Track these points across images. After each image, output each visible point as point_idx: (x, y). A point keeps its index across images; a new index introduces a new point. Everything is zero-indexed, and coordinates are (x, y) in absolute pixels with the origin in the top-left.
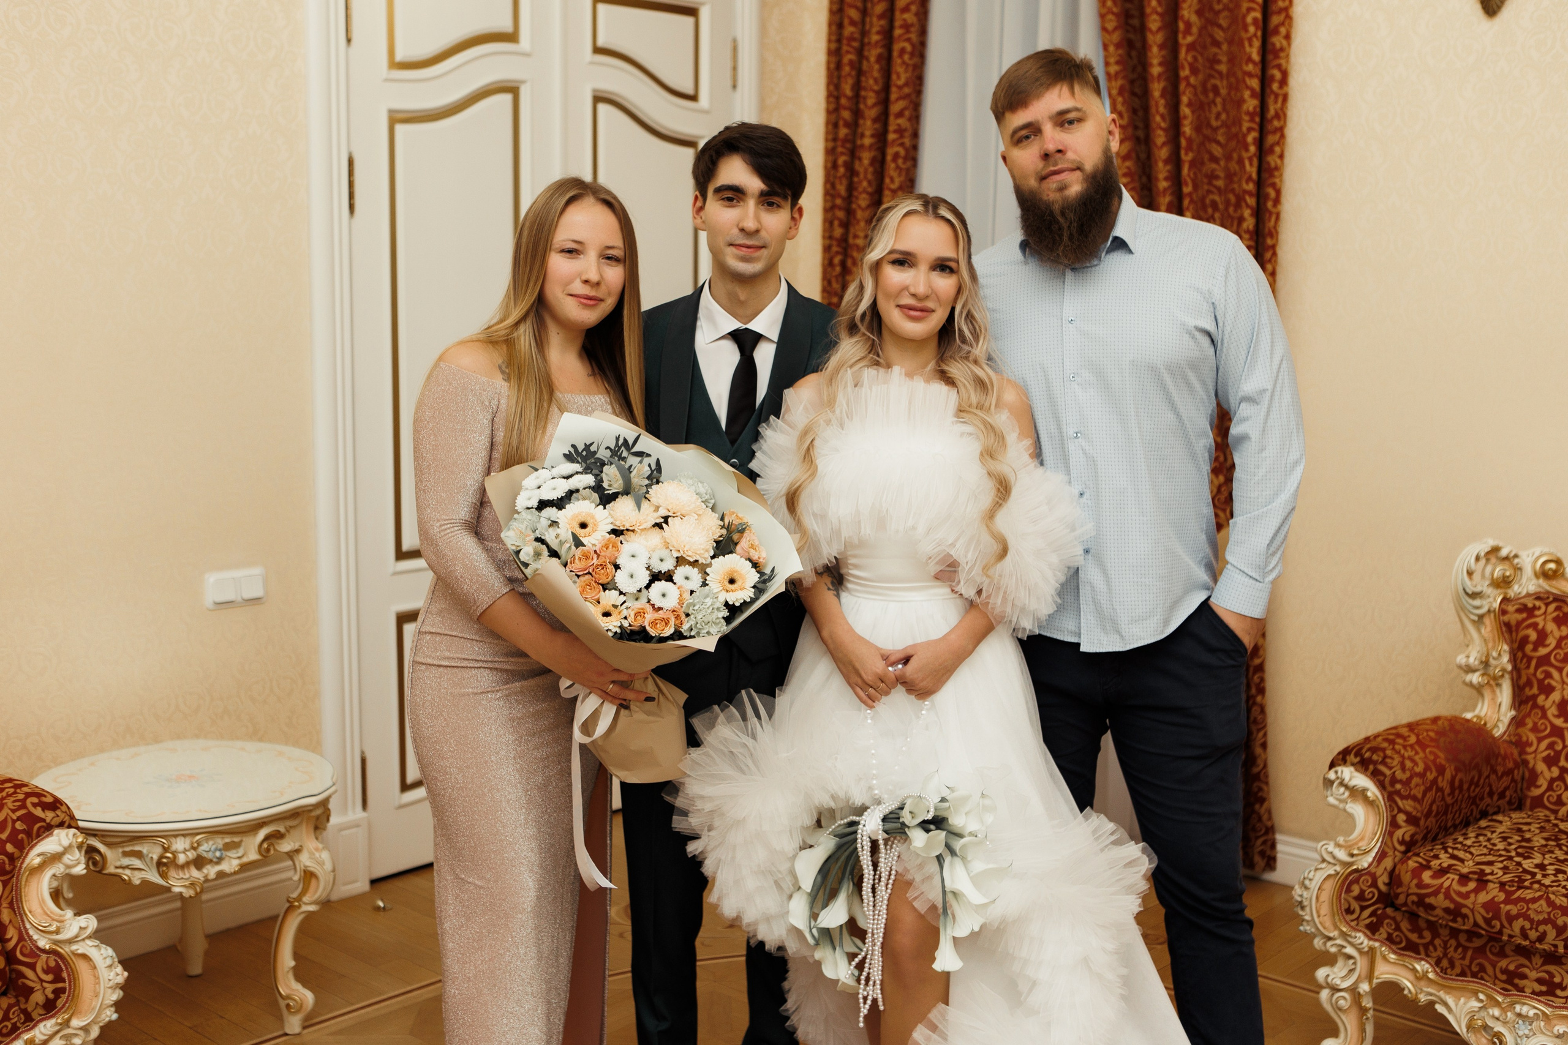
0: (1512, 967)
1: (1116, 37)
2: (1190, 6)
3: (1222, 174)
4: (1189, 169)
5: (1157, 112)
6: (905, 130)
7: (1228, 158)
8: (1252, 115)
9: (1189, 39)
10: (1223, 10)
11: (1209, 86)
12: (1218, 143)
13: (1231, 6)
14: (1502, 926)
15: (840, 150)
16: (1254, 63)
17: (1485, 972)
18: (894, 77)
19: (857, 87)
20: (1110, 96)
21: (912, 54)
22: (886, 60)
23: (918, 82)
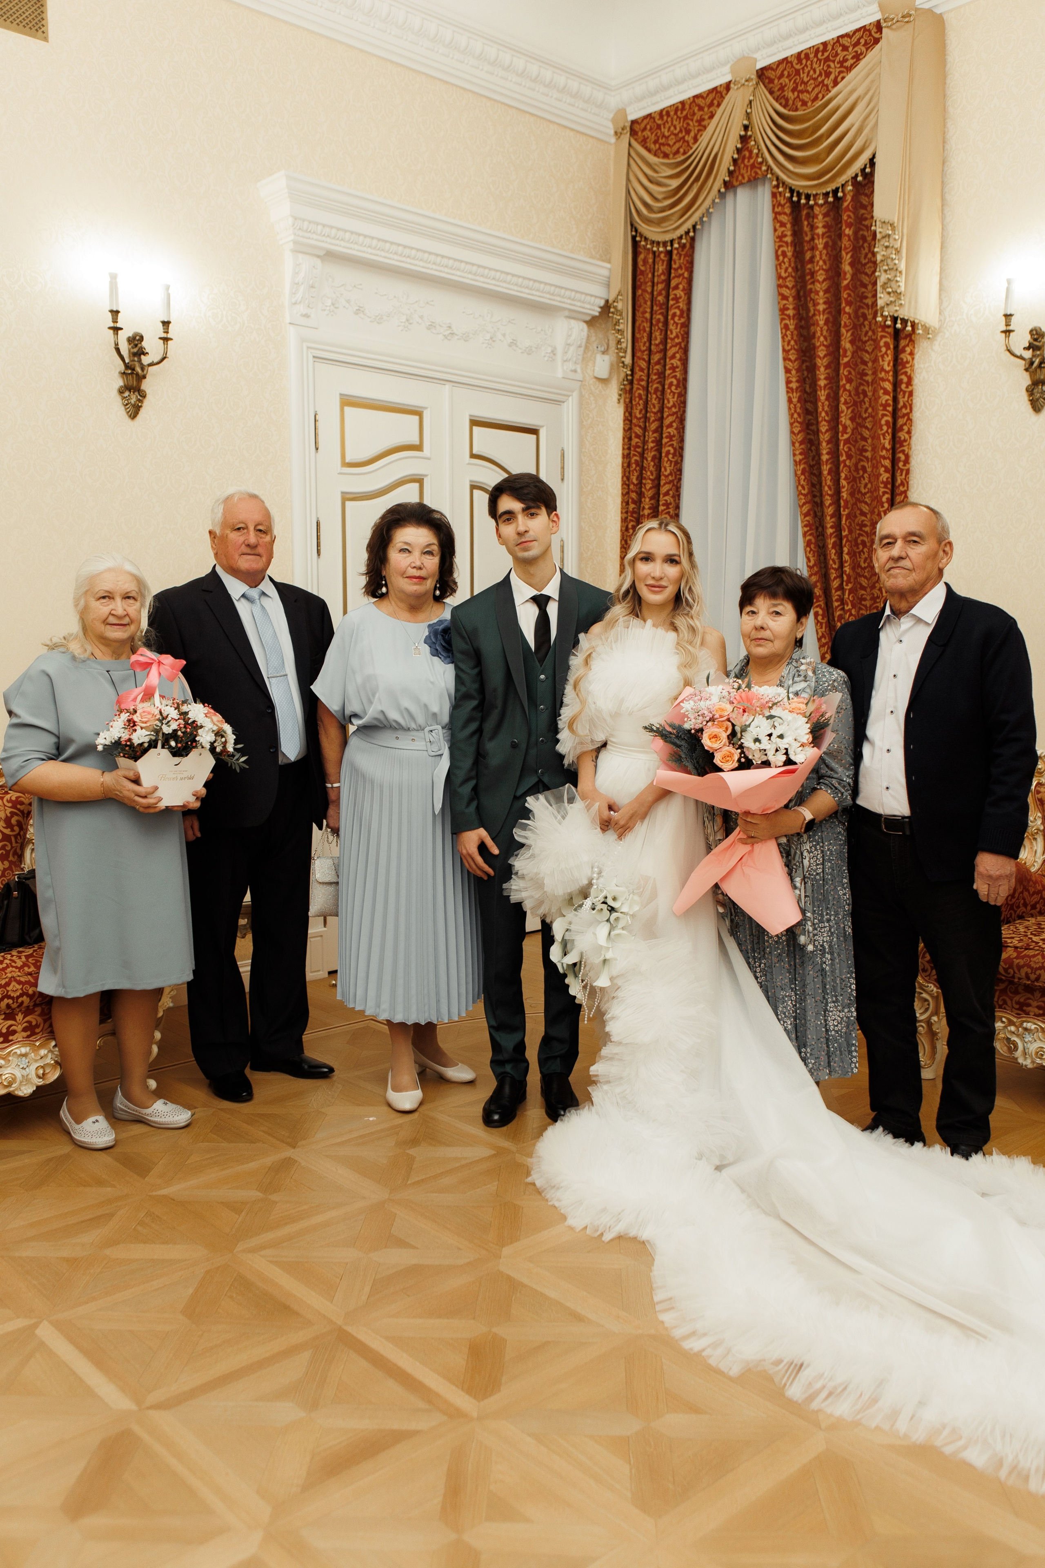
0: (1022, 1000)
1: (800, 437)
2: (845, 415)
3: (869, 524)
4: (846, 521)
5: (826, 484)
6: (670, 504)
7: (872, 513)
8: (885, 484)
9: (846, 436)
10: (868, 417)
11: (860, 467)
12: (866, 503)
13: (873, 414)
14: (1014, 972)
15: (629, 518)
16: (887, 450)
17: (1007, 1004)
18: (663, 469)
19: (641, 477)
20: (796, 475)
21: (674, 455)
22: (658, 460)
23: (678, 473)
